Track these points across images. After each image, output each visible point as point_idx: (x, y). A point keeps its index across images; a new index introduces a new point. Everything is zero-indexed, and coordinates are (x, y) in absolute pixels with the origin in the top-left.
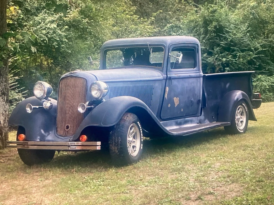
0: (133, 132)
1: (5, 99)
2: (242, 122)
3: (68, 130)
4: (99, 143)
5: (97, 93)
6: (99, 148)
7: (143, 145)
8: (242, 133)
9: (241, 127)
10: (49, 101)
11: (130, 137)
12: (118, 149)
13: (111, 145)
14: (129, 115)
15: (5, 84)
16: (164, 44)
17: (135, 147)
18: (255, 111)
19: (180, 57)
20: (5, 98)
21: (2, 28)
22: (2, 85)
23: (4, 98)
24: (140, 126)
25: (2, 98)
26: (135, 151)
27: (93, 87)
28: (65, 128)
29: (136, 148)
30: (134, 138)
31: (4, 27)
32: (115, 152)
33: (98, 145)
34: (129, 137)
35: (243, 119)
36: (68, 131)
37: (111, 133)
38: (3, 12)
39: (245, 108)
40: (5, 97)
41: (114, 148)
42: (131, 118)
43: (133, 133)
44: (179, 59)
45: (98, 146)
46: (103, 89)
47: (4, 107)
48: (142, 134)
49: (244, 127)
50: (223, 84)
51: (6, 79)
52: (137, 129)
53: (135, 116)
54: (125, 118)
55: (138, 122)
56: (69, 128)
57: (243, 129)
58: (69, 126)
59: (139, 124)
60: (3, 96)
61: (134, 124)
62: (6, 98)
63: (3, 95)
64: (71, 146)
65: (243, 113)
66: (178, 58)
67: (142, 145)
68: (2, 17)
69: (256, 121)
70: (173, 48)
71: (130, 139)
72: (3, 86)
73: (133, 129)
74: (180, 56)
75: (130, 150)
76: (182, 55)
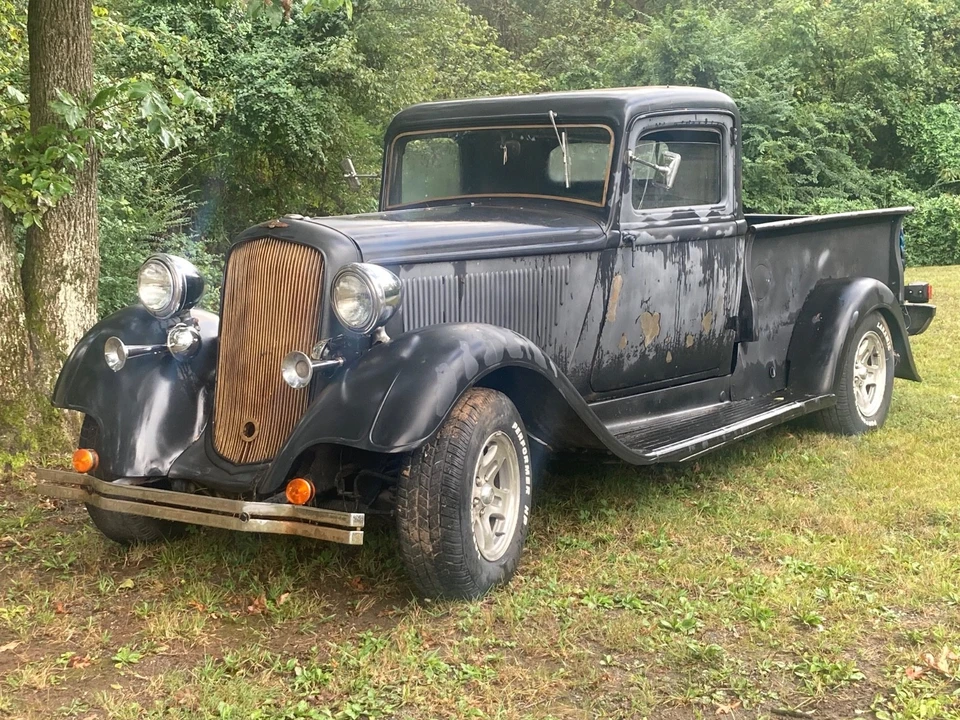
0: (494, 462)
1: (85, 292)
2: (872, 389)
3: (250, 439)
4: (356, 519)
5: (356, 310)
6: (355, 538)
7: (531, 511)
8: (875, 427)
9: (868, 405)
10: (191, 328)
11: (483, 482)
12: (432, 540)
13: (405, 523)
14: (479, 401)
15: (85, 243)
16: (614, 118)
17: (502, 518)
18: (914, 340)
19: (671, 165)
20: (82, 290)
21: (75, 67)
22: (76, 248)
23: (79, 289)
24: (521, 437)
25: (75, 289)
26: (498, 535)
27: (342, 284)
28: (241, 431)
29: (503, 525)
30: (497, 483)
31: (80, 65)
33: (352, 524)
34: (478, 485)
35: (875, 379)
36: (250, 443)
37: (407, 473)
38: (78, 15)
39: (883, 339)
40: (85, 285)
41: (418, 535)
42: (489, 407)
43: (495, 467)
44: (664, 172)
45: (354, 529)
46: (380, 295)
47: (79, 317)
48: (527, 467)
49: (881, 407)
50: (807, 255)
51: (88, 230)
52: (510, 448)
53: (505, 401)
54: (464, 416)
55: (515, 426)
56: (256, 432)
57: (876, 414)
58: (257, 425)
59: (518, 431)
60: (78, 281)
61: (499, 433)
62: (85, 289)
63: (76, 279)
64: (253, 517)
65: (876, 355)
66: (661, 168)
67: (527, 508)
68: (75, 32)
69: (918, 380)
70: (643, 132)
71: (482, 490)
72: (77, 251)
73: (494, 450)
74: (669, 162)
75: (480, 529)
76: (677, 158)
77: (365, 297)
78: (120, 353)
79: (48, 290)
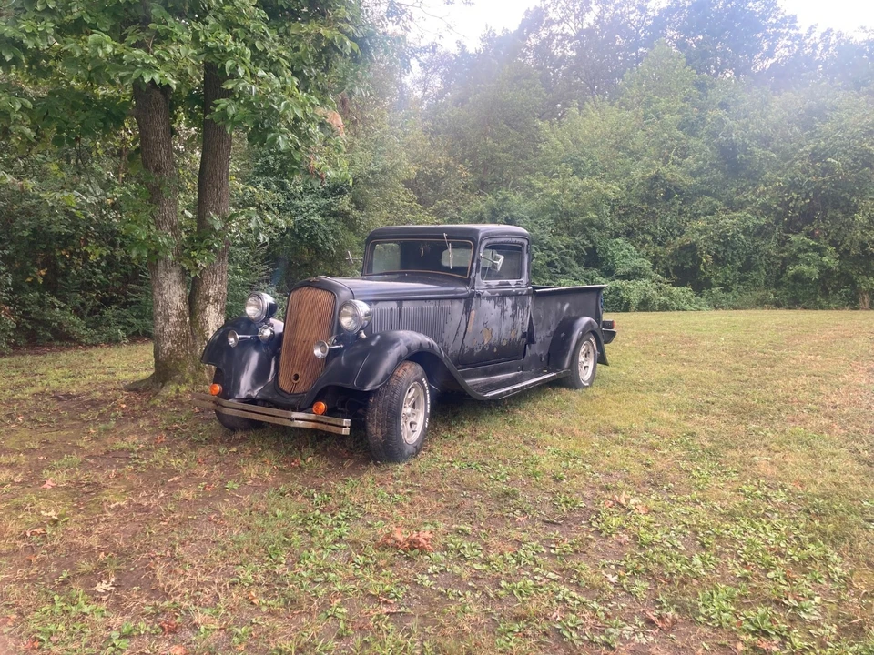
0: (413, 397)
2: (587, 368)
3: (296, 382)
4: (346, 422)
5: (350, 322)
6: (346, 431)
7: (429, 421)
8: (588, 386)
9: (585, 375)
10: (270, 328)
11: (408, 406)
12: (382, 433)
13: (370, 425)
14: (407, 367)
15: (220, 285)
16: (474, 237)
17: (415, 424)
18: (606, 346)
19: (499, 261)
21: (220, 203)
24: (426, 385)
25: (214, 307)
26: (414, 432)
27: (344, 309)
28: (292, 378)
29: (416, 427)
30: (414, 407)
32: (377, 438)
33: (344, 424)
34: (405, 407)
35: (588, 364)
36: (296, 384)
37: (371, 401)
39: (593, 345)
41: (375, 431)
42: (412, 371)
43: (414, 399)
44: (496, 264)
45: (345, 427)
46: (362, 315)
47: (216, 321)
48: (428, 400)
49: (591, 377)
50: (559, 305)
51: (222, 279)
52: (421, 390)
53: (420, 368)
54: (400, 374)
55: (424, 380)
56: (299, 379)
57: (588, 380)
58: (300, 375)
61: (416, 383)
62: (219, 307)
63: (215, 302)
64: (296, 419)
65: (589, 353)
66: (495, 262)
67: (427, 419)
68: (220, 186)
69: (607, 365)
70: (488, 244)
71: (407, 410)
72: (216, 289)
73: (413, 391)
74: (499, 259)
75: (406, 428)
76: (502, 258)
77: (355, 316)
78: (235, 338)
79: (201, 307)
